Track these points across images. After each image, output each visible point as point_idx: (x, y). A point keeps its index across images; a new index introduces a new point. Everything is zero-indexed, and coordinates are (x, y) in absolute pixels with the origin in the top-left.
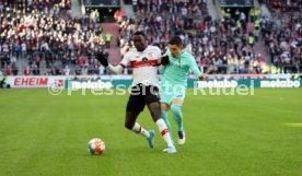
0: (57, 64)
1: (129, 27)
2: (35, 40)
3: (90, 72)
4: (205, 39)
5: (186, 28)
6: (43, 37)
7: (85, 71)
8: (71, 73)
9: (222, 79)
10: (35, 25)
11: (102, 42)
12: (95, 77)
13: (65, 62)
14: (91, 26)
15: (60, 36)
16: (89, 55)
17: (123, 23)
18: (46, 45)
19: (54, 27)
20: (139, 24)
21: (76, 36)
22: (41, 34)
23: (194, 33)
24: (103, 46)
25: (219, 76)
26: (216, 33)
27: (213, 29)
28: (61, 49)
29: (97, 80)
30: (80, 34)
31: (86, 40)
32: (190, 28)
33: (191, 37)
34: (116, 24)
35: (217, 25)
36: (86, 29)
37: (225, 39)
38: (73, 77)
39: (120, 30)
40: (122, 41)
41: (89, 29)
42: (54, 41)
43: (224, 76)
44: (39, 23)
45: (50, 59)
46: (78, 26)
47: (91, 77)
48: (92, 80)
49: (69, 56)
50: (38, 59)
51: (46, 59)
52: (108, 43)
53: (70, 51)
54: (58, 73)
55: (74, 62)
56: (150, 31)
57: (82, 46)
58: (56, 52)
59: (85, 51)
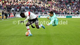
0: (37, 11)
1: (55, 3)
2: (31, 6)
3: (45, 14)
4: (74, 6)
5: (69, 3)
6: (33, 5)
7: (44, 13)
8: (40, 14)
9: (78, 16)
10: (31, 2)
11: (48, 6)
12: (46, 15)
13: (39, 11)
14: (45, 2)
15: (38, 4)
16: (45, 9)
17: (53, 1)
18: (34, 7)
19: (36, 2)
20: (57, 2)
21: (41, 4)
22: (33, 4)
23: (71, 4)
24: (48, 7)
25: (77, 15)
26: (77, 4)
27: (76, 3)
28: (38, 8)
29: (46, 16)
30: (42, 4)
31: (44, 5)
32: (70, 3)
33: (70, 5)
34: (52, 2)
35: (77, 2)
36: (44, 3)
37: (79, 6)
38: (41, 15)
39: (53, 3)
40: (53, 6)
41: (45, 3)
42: (36, 6)
43: (79, 15)
44: (32, 1)
45: (35, 10)
46: (42, 2)
47: (45, 15)
48: (45, 16)
49: (40, 10)
50: (32, 10)
51: (34, 10)
52: (49, 6)
53: (40, 8)
54: (37, 14)
55: (41, 11)
56: (60, 4)
57: (43, 7)
58: (36, 8)
59: (44, 8)
